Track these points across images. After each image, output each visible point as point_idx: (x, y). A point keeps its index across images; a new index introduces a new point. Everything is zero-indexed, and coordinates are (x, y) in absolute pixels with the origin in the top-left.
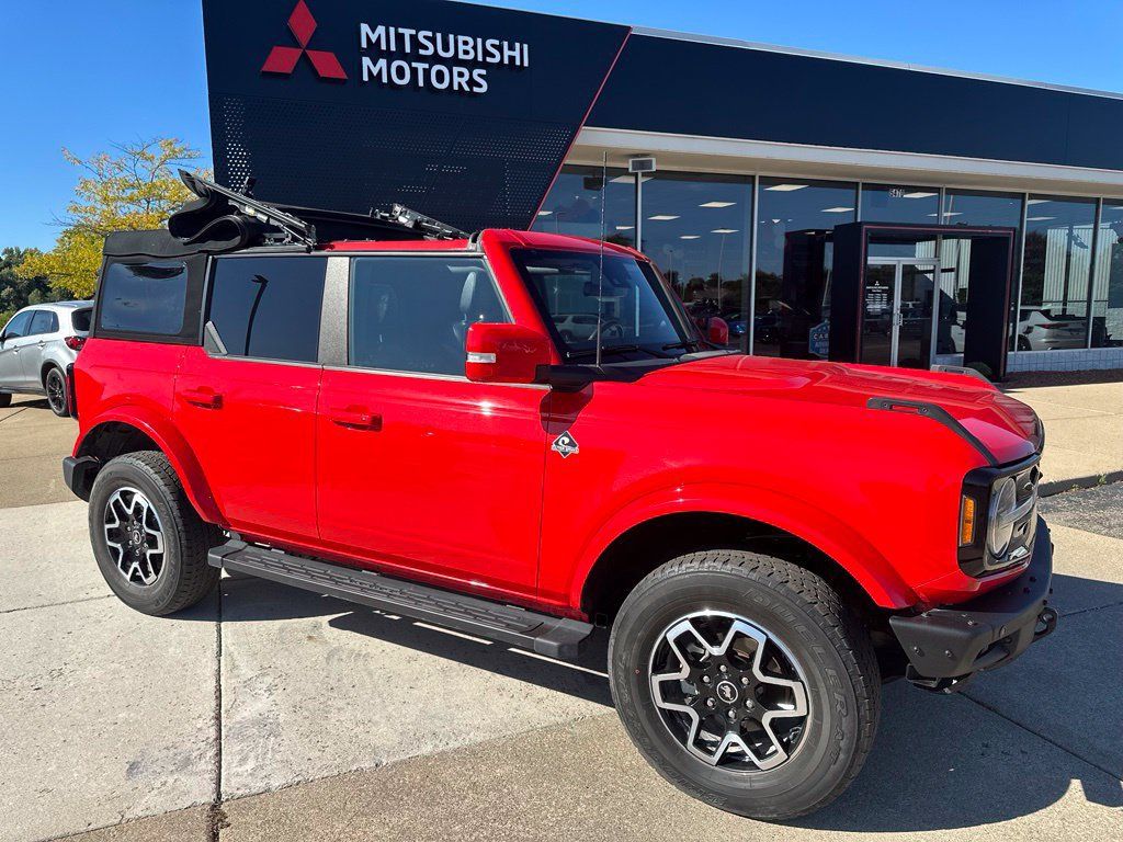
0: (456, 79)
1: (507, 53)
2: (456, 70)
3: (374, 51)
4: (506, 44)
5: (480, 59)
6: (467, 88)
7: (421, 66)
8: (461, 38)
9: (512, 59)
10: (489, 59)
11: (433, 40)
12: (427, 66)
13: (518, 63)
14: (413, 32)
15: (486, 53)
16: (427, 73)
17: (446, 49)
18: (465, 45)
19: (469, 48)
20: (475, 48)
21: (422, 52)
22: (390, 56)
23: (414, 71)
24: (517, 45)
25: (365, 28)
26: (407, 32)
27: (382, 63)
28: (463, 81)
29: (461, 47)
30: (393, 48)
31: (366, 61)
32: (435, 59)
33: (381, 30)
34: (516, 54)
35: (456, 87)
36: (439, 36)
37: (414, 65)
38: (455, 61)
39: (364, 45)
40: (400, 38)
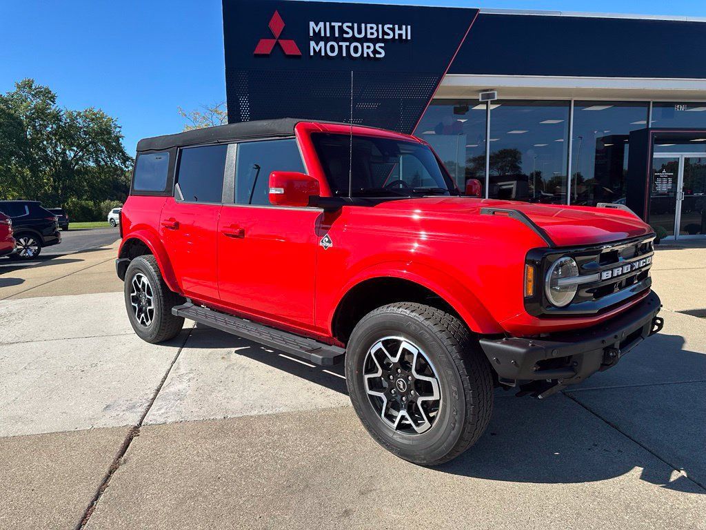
0: (366, 50)
1: (397, 32)
2: (365, 45)
3: (318, 37)
4: (397, 27)
5: (380, 37)
6: (372, 55)
7: (344, 44)
8: (369, 26)
9: (400, 35)
10: (386, 37)
11: (352, 28)
12: (348, 44)
13: (404, 38)
14: (340, 24)
15: (384, 33)
16: (348, 48)
17: (360, 32)
18: (371, 30)
19: (374, 31)
20: (377, 30)
21: (345, 36)
22: (326, 40)
23: (340, 48)
24: (404, 27)
25: (312, 24)
26: (336, 25)
27: (322, 44)
28: (370, 51)
29: (369, 31)
30: (328, 35)
31: (312, 44)
32: (354, 39)
33: (321, 24)
34: (403, 32)
35: (365, 55)
36: (356, 25)
37: (340, 44)
38: (366, 39)
39: (311, 34)
40: (332, 28)
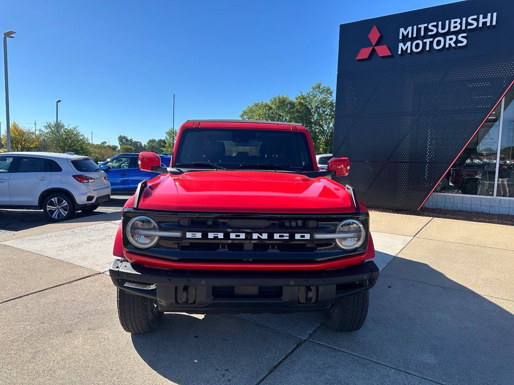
0: (448, 42)
1: (481, 20)
2: (448, 37)
3: (405, 39)
4: (481, 16)
5: (464, 28)
6: (453, 45)
7: (428, 41)
8: (453, 21)
9: (485, 23)
10: (469, 27)
11: (436, 26)
12: (432, 39)
13: (488, 24)
14: (426, 25)
15: (468, 24)
16: (431, 43)
17: (443, 28)
18: (455, 24)
19: (457, 24)
20: (461, 24)
21: (430, 33)
22: (412, 39)
23: (425, 44)
24: (489, 15)
25: (402, 30)
26: (422, 26)
27: (409, 44)
28: (452, 43)
29: (453, 25)
30: (415, 35)
31: (401, 45)
32: (438, 34)
33: (410, 29)
34: (488, 20)
35: (447, 46)
36: (440, 23)
37: (425, 41)
38: (449, 33)
39: (401, 38)
40: (419, 30)
